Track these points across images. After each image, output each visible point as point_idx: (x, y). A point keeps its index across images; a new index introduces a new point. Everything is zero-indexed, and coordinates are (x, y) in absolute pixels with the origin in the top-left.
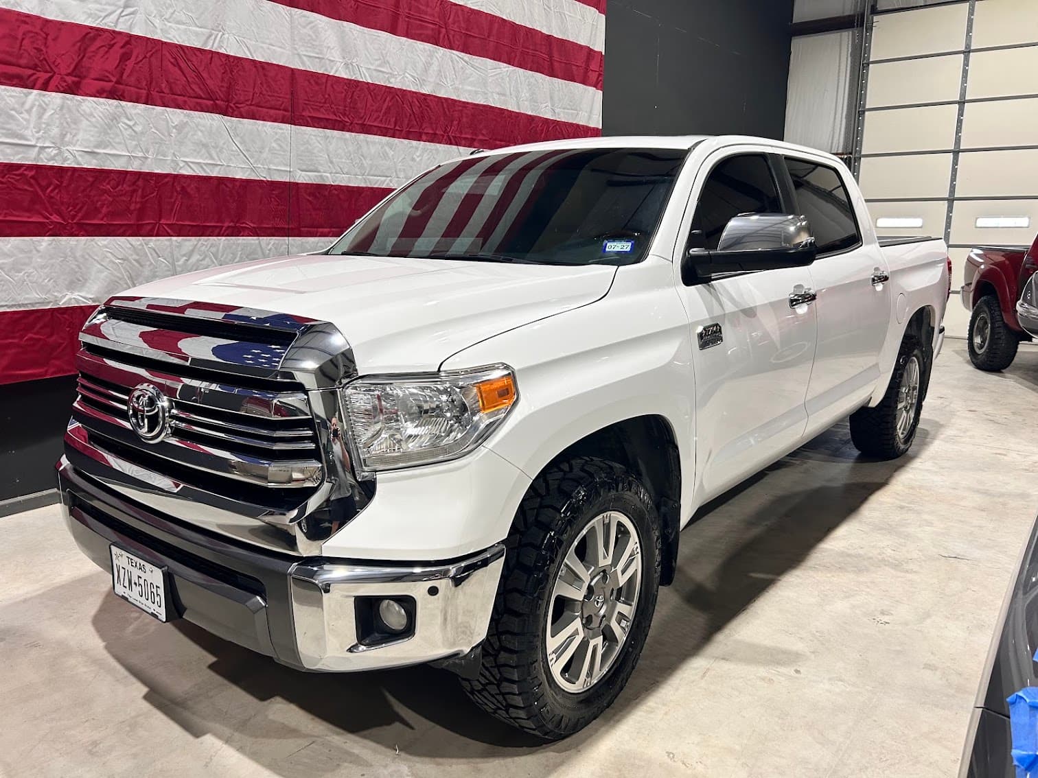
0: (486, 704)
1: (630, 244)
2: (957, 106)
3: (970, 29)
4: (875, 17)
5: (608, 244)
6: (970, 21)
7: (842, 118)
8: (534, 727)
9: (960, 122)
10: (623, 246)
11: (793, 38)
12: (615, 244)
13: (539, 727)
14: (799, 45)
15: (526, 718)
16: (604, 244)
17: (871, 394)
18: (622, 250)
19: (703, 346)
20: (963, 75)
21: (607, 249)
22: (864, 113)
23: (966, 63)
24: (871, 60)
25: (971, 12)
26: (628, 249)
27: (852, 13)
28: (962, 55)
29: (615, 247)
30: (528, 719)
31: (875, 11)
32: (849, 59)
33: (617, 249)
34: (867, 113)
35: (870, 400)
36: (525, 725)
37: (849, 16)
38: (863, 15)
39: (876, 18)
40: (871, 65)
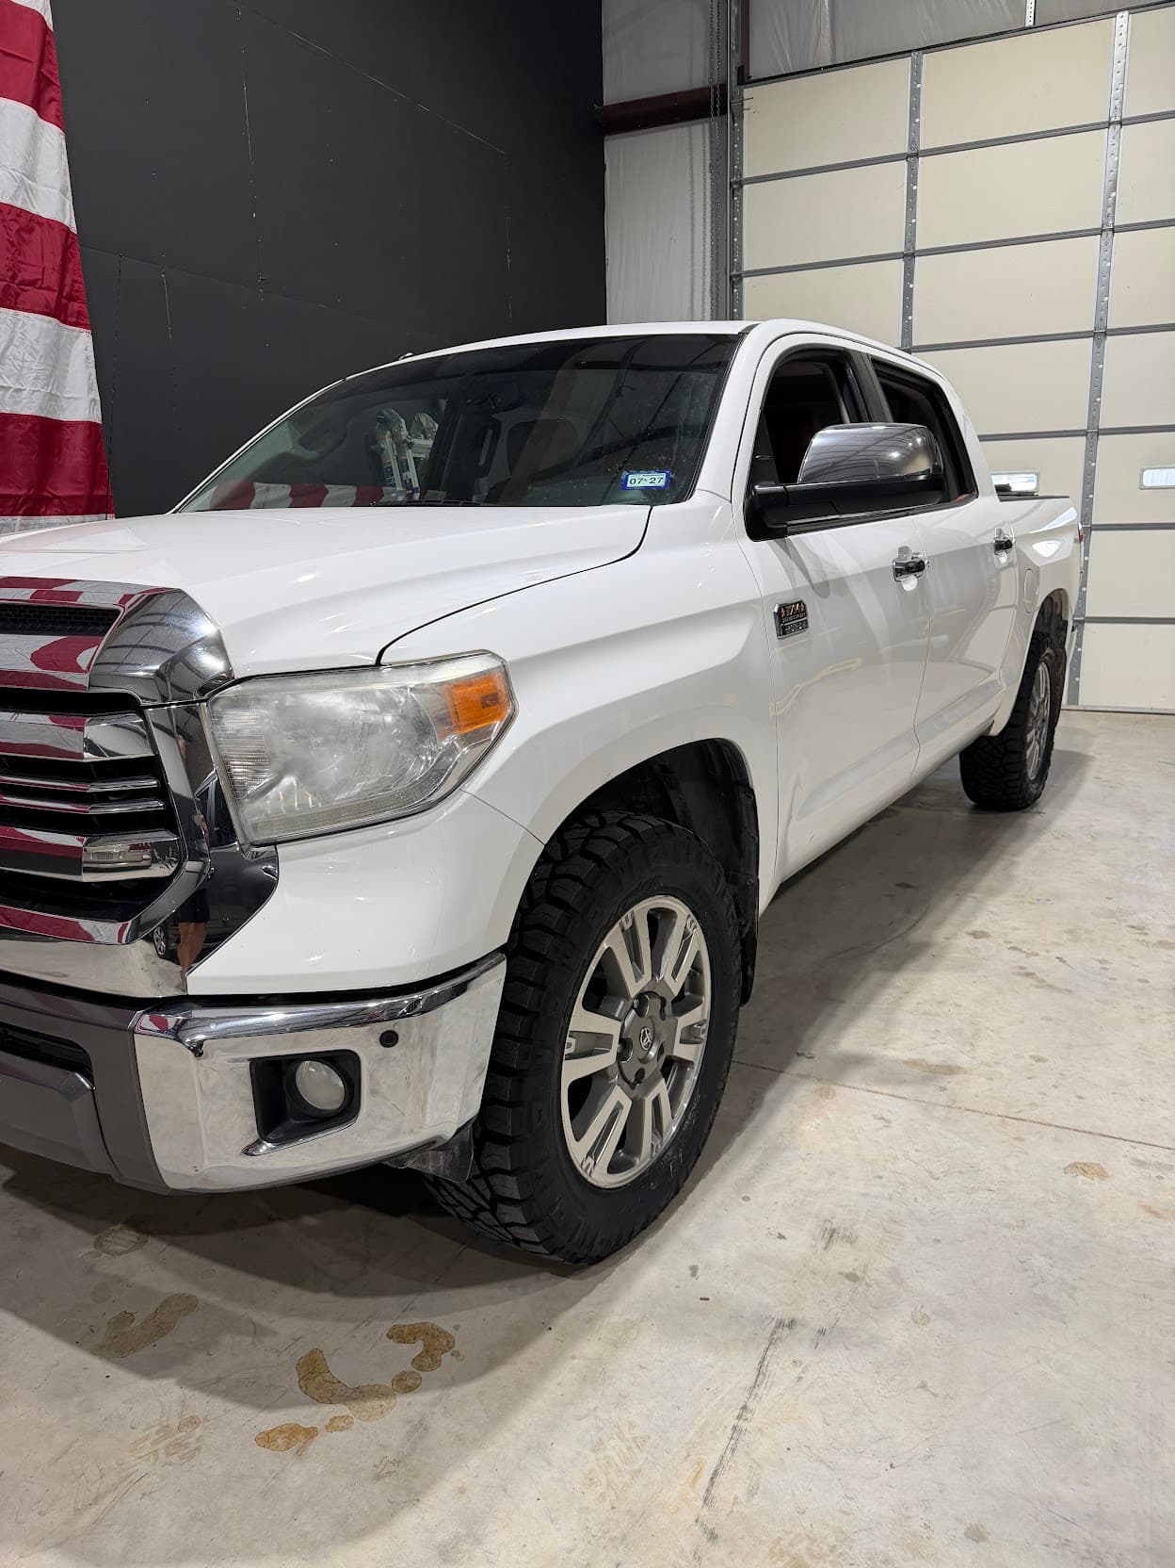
0: (461, 1204)
1: (664, 475)
2: (900, 263)
3: (914, 112)
4: (745, 90)
5: (630, 478)
6: (915, 93)
7: (703, 293)
8: (538, 1240)
9: (908, 293)
10: (657, 479)
11: (606, 138)
12: (641, 476)
13: (545, 1240)
14: (621, 153)
15: (525, 1223)
16: (623, 477)
17: (993, 716)
18: (652, 485)
19: (783, 631)
20: (908, 201)
21: (629, 485)
22: (741, 279)
23: (912, 179)
24: (745, 176)
25: (916, 77)
26: (662, 483)
27: (707, 84)
28: (904, 163)
29: (640, 480)
30: (528, 1225)
31: (744, 79)
32: (708, 175)
33: (643, 484)
34: (746, 280)
35: (991, 726)
36: (521, 1237)
37: (701, 89)
38: (723, 87)
39: (747, 92)
40: (745, 187)
